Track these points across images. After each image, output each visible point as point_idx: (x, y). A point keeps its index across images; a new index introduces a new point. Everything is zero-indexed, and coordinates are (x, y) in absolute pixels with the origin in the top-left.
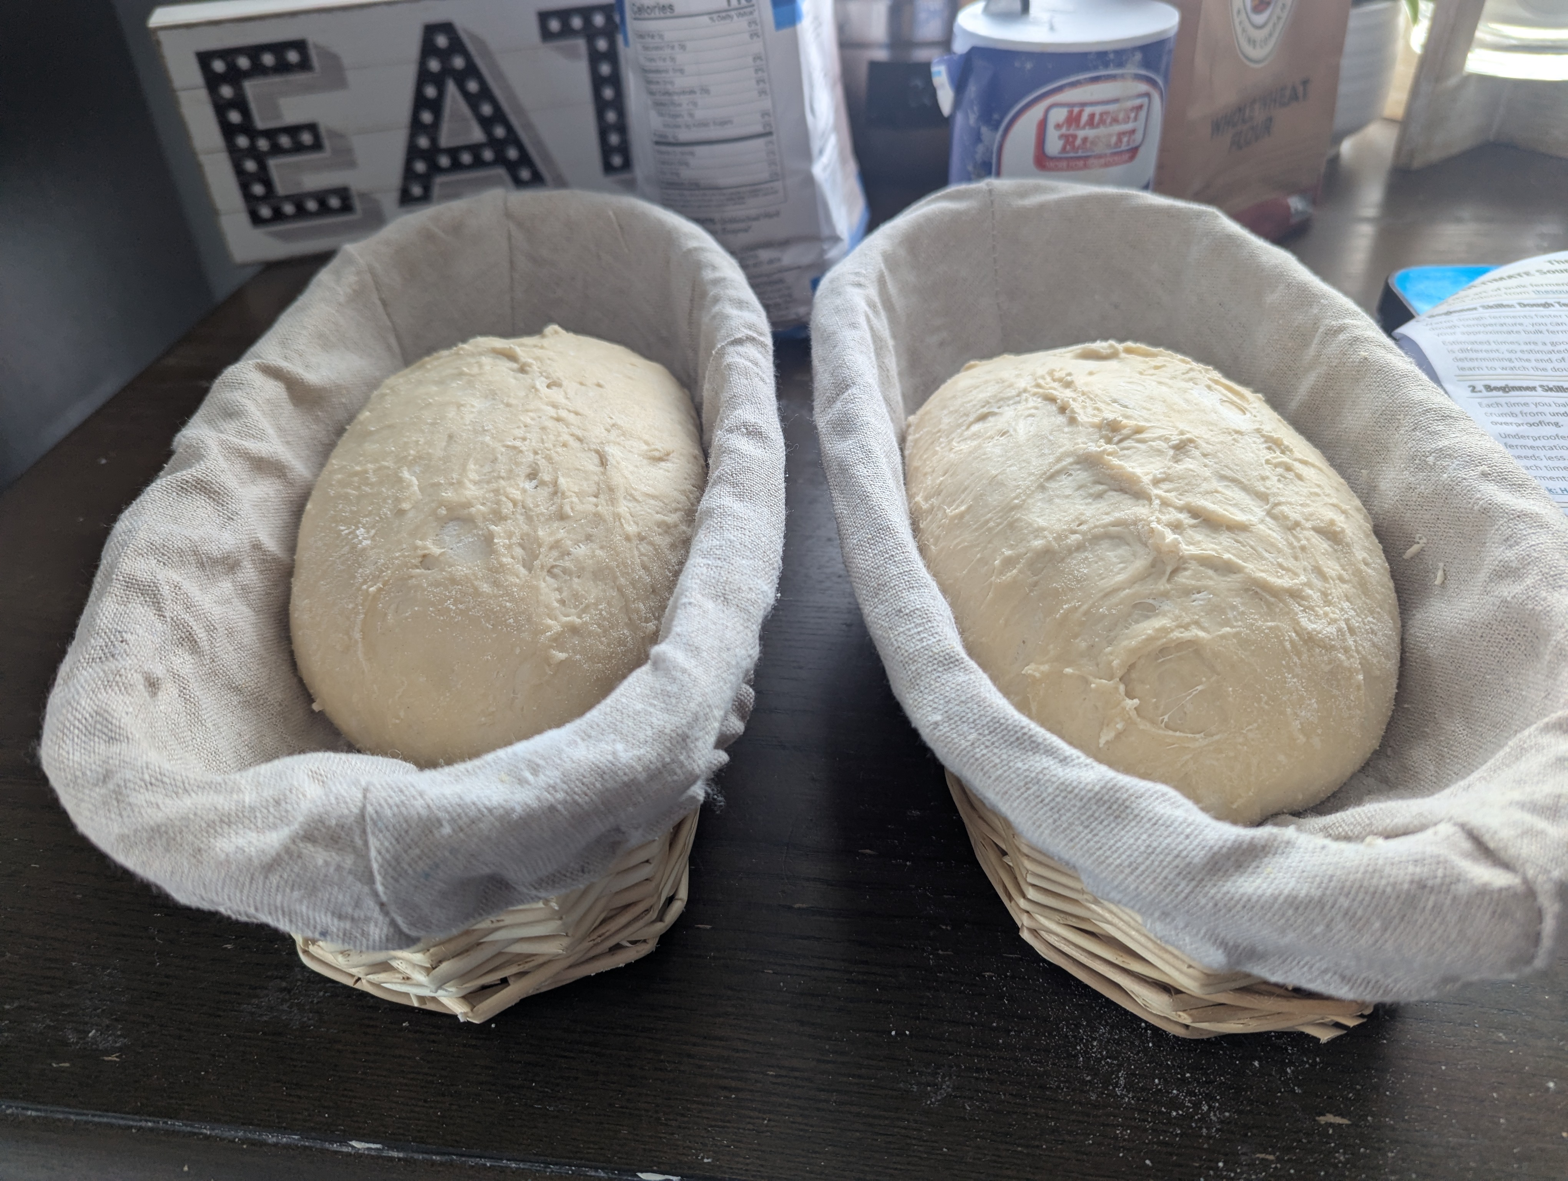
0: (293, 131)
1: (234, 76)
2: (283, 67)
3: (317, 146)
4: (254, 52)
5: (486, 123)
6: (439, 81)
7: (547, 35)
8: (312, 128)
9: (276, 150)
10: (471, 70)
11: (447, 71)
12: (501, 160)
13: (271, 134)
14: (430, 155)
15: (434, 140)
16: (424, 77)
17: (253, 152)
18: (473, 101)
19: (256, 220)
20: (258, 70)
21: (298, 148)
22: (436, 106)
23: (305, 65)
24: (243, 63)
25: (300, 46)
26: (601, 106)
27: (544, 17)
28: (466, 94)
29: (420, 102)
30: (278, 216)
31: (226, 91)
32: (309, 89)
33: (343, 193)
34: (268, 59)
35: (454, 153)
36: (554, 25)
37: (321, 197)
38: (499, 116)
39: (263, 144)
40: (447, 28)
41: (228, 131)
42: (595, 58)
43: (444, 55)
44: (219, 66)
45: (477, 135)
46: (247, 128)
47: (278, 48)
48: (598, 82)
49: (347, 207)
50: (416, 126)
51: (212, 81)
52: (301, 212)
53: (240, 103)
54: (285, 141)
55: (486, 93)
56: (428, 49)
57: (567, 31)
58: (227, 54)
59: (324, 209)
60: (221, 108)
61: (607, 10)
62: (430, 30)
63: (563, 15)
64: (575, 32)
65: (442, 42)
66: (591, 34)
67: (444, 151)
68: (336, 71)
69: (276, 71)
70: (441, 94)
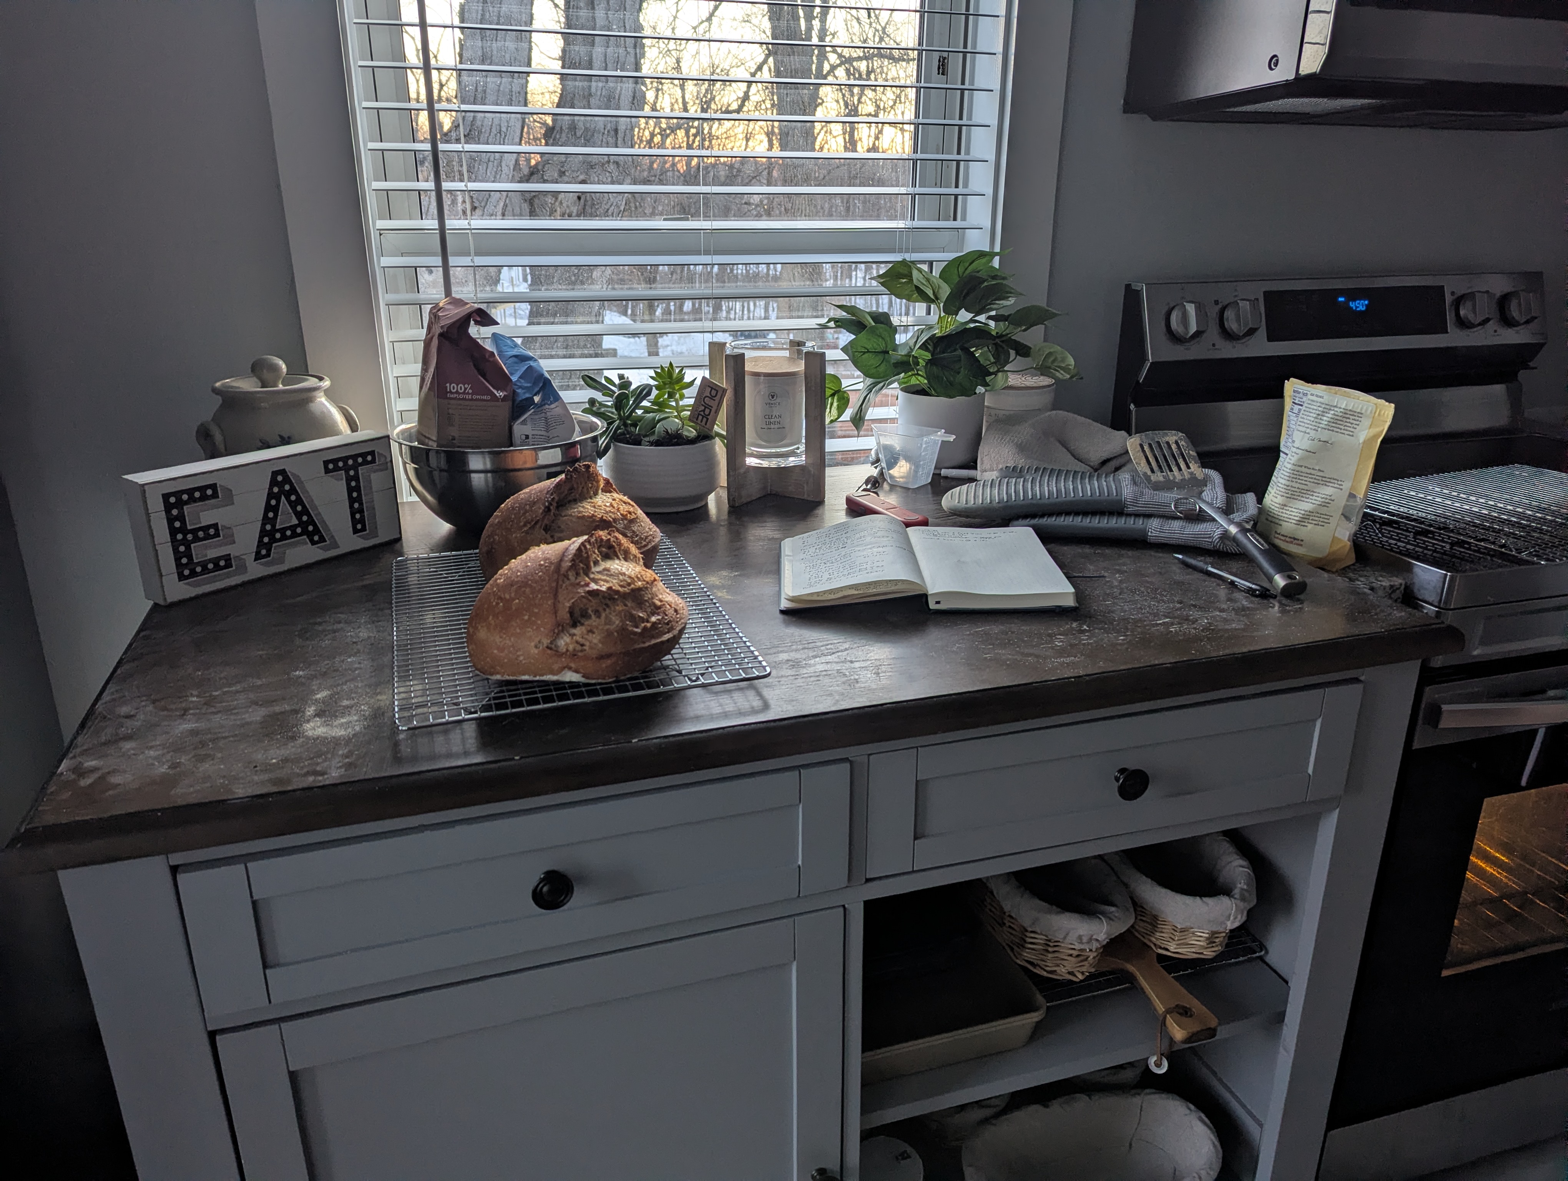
0: (205, 529)
1: (180, 504)
2: (204, 498)
3: (217, 535)
4: (190, 492)
5: (299, 515)
6: (277, 496)
7: (327, 471)
8: (215, 526)
9: (197, 539)
10: (293, 490)
11: (282, 492)
12: (305, 532)
13: (194, 531)
14: (271, 534)
15: (273, 526)
16: (270, 495)
17: (184, 541)
18: (293, 505)
19: (181, 577)
20: (192, 500)
21: (208, 537)
22: (275, 509)
23: (215, 495)
24: (185, 497)
25: (213, 487)
26: (352, 501)
27: (326, 463)
28: (290, 502)
29: (268, 508)
30: (193, 574)
31: (175, 512)
32: (217, 507)
33: (227, 558)
34: (197, 494)
35: (283, 531)
36: (331, 466)
37: (216, 561)
38: (305, 511)
39: (189, 537)
40: (283, 472)
41: (173, 532)
42: (349, 480)
43: (280, 485)
44: (172, 500)
45: (295, 521)
46: (183, 530)
47: (203, 488)
48: (350, 490)
49: (228, 565)
50: (265, 519)
51: (168, 507)
52: (205, 570)
53: (181, 518)
54: (201, 534)
55: (299, 501)
56: (273, 482)
57: (336, 469)
58: (178, 494)
59: (218, 567)
60: (170, 521)
61: (354, 457)
62: (275, 474)
63: (335, 461)
64: (340, 469)
65: (280, 478)
66: (347, 469)
67: (278, 530)
68: (229, 497)
69: (200, 499)
70: (278, 503)
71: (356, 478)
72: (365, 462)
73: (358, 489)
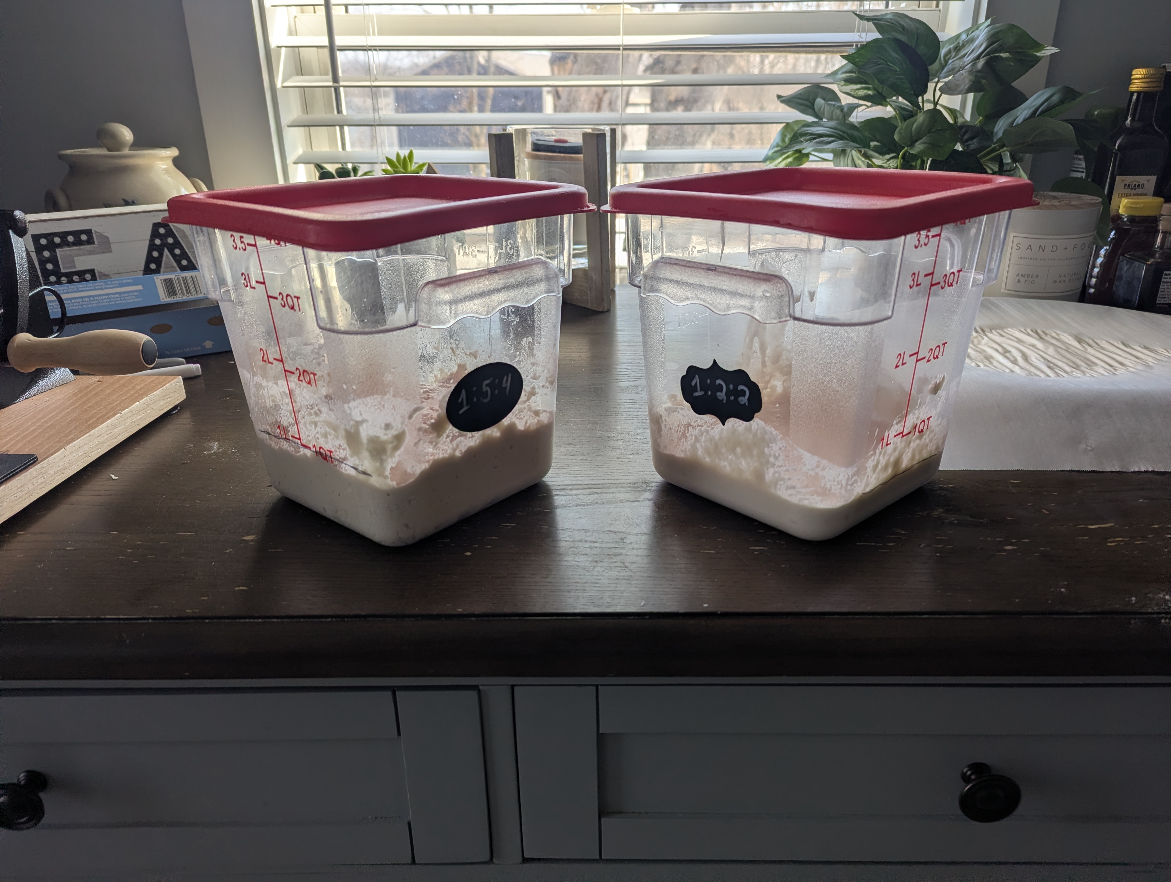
0: (81, 272)
1: (52, 247)
2: (78, 242)
3: (93, 280)
4: (63, 235)
6: (160, 249)
8: (91, 271)
9: (71, 282)
10: (177, 244)
11: (164, 244)
13: (68, 274)
16: (152, 247)
17: (58, 283)
18: (177, 259)
20: (65, 243)
21: (83, 281)
22: (158, 261)
23: (90, 241)
24: (57, 240)
25: (88, 232)
28: (174, 256)
29: (150, 259)
31: (46, 254)
32: (93, 253)
34: (71, 239)
38: (191, 265)
39: (64, 280)
41: (44, 272)
43: (163, 237)
44: (43, 241)
46: (56, 272)
47: (76, 234)
50: (147, 270)
51: (39, 249)
53: (54, 260)
54: (76, 277)
55: (184, 255)
56: (155, 234)
58: (49, 236)
60: (43, 262)
62: (156, 226)
65: (162, 231)
68: (106, 246)
69: (74, 244)
70: (161, 255)
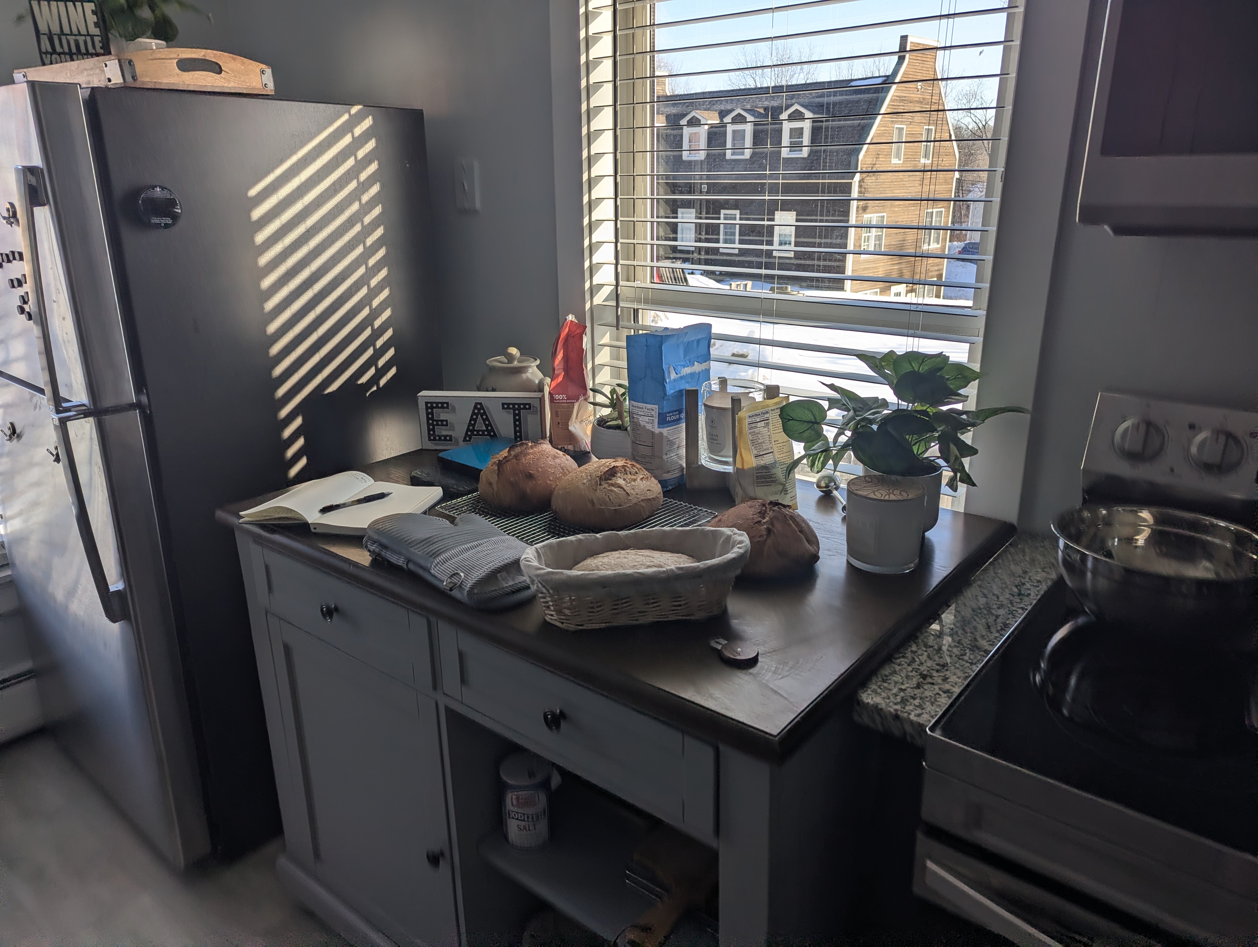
0: (442, 421)
1: (432, 408)
2: (442, 407)
3: (447, 425)
4: (437, 403)
5: (487, 426)
6: (477, 415)
7: (503, 408)
8: (446, 421)
9: (438, 425)
10: (485, 413)
11: (479, 413)
12: (489, 435)
13: (437, 421)
14: (472, 431)
15: (474, 428)
16: (473, 413)
17: (432, 425)
18: (484, 420)
19: (430, 440)
20: (437, 407)
21: (443, 425)
22: (475, 420)
23: (447, 407)
24: (434, 405)
25: (447, 403)
26: (515, 426)
27: (503, 404)
29: (472, 419)
30: (435, 439)
31: (430, 410)
32: (448, 413)
33: (451, 436)
34: (440, 405)
35: (478, 431)
36: (506, 406)
37: (445, 436)
38: (490, 425)
39: (435, 423)
40: (481, 404)
41: (428, 419)
42: (515, 415)
43: (479, 409)
44: (429, 405)
45: (484, 428)
46: (432, 419)
47: (442, 403)
48: (515, 421)
49: (451, 440)
50: (470, 424)
51: (427, 408)
52: (440, 439)
53: (432, 413)
54: (440, 423)
55: (487, 419)
56: (475, 407)
57: (508, 408)
58: (432, 403)
59: (445, 440)
60: (428, 414)
61: (519, 404)
62: (476, 404)
63: (508, 404)
64: (510, 409)
65: (479, 406)
66: (514, 409)
67: (476, 430)
68: (454, 410)
69: (440, 408)
70: (477, 418)
71: (519, 414)
72: (525, 408)
73: (519, 420)
